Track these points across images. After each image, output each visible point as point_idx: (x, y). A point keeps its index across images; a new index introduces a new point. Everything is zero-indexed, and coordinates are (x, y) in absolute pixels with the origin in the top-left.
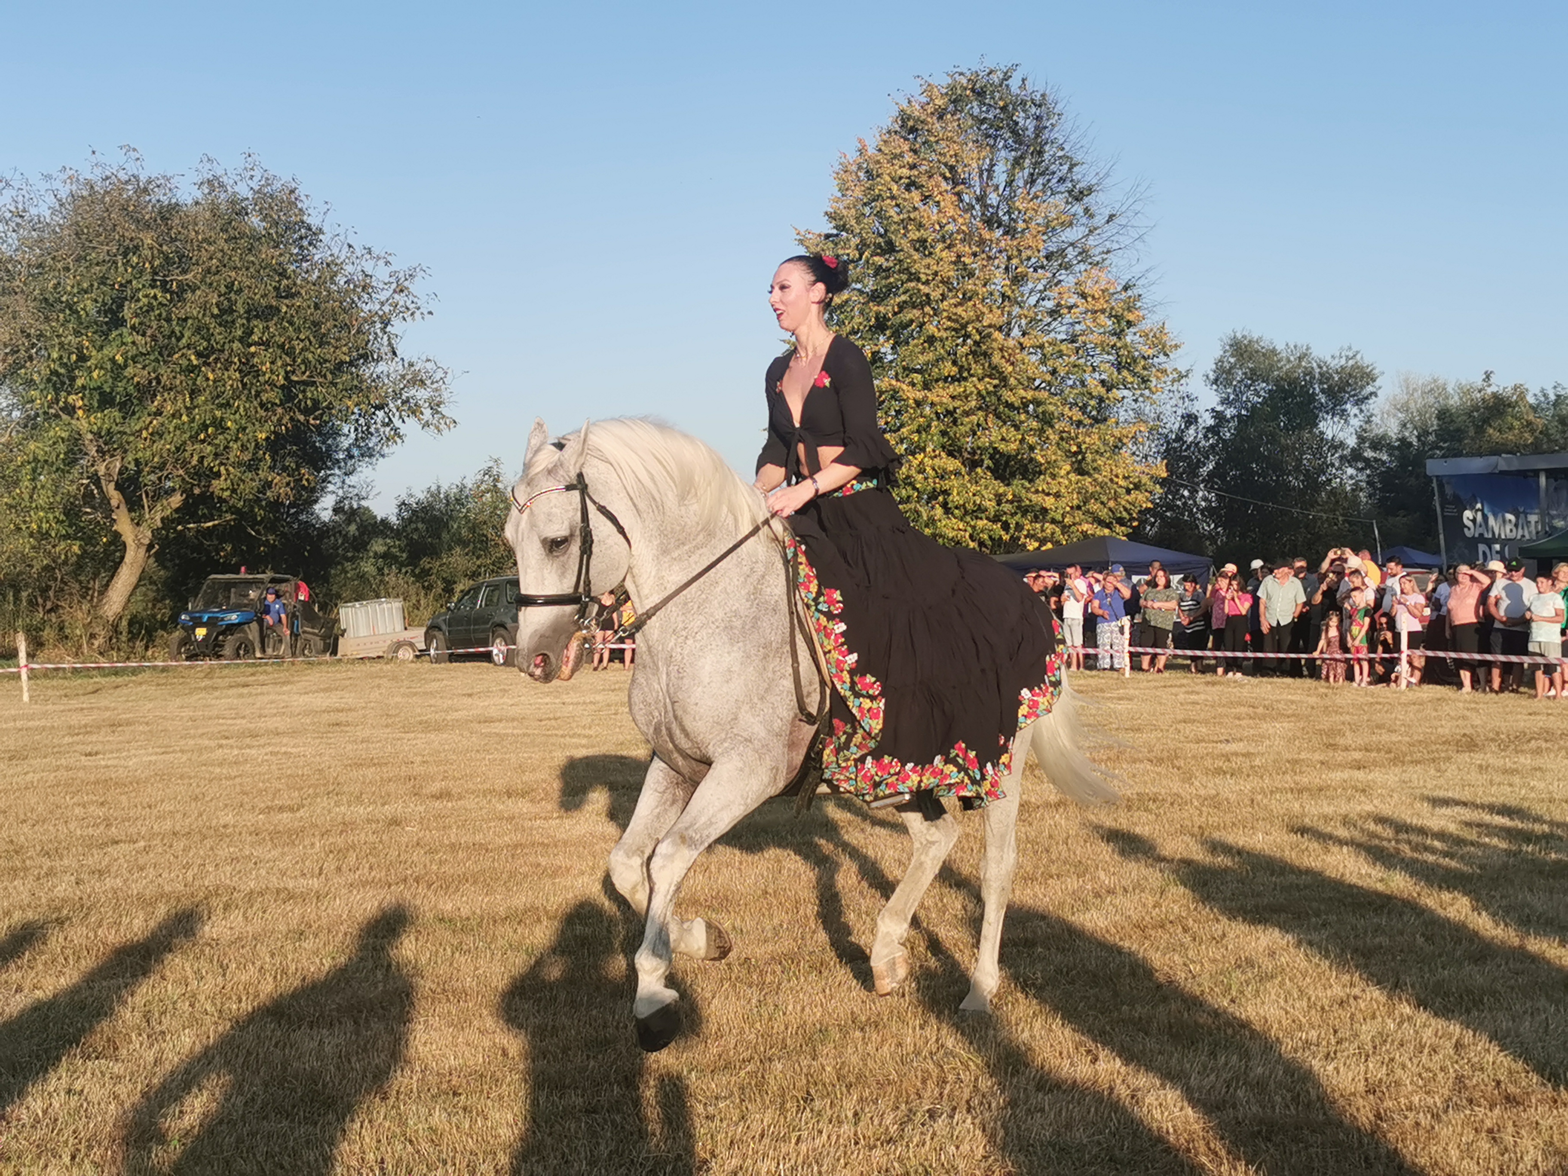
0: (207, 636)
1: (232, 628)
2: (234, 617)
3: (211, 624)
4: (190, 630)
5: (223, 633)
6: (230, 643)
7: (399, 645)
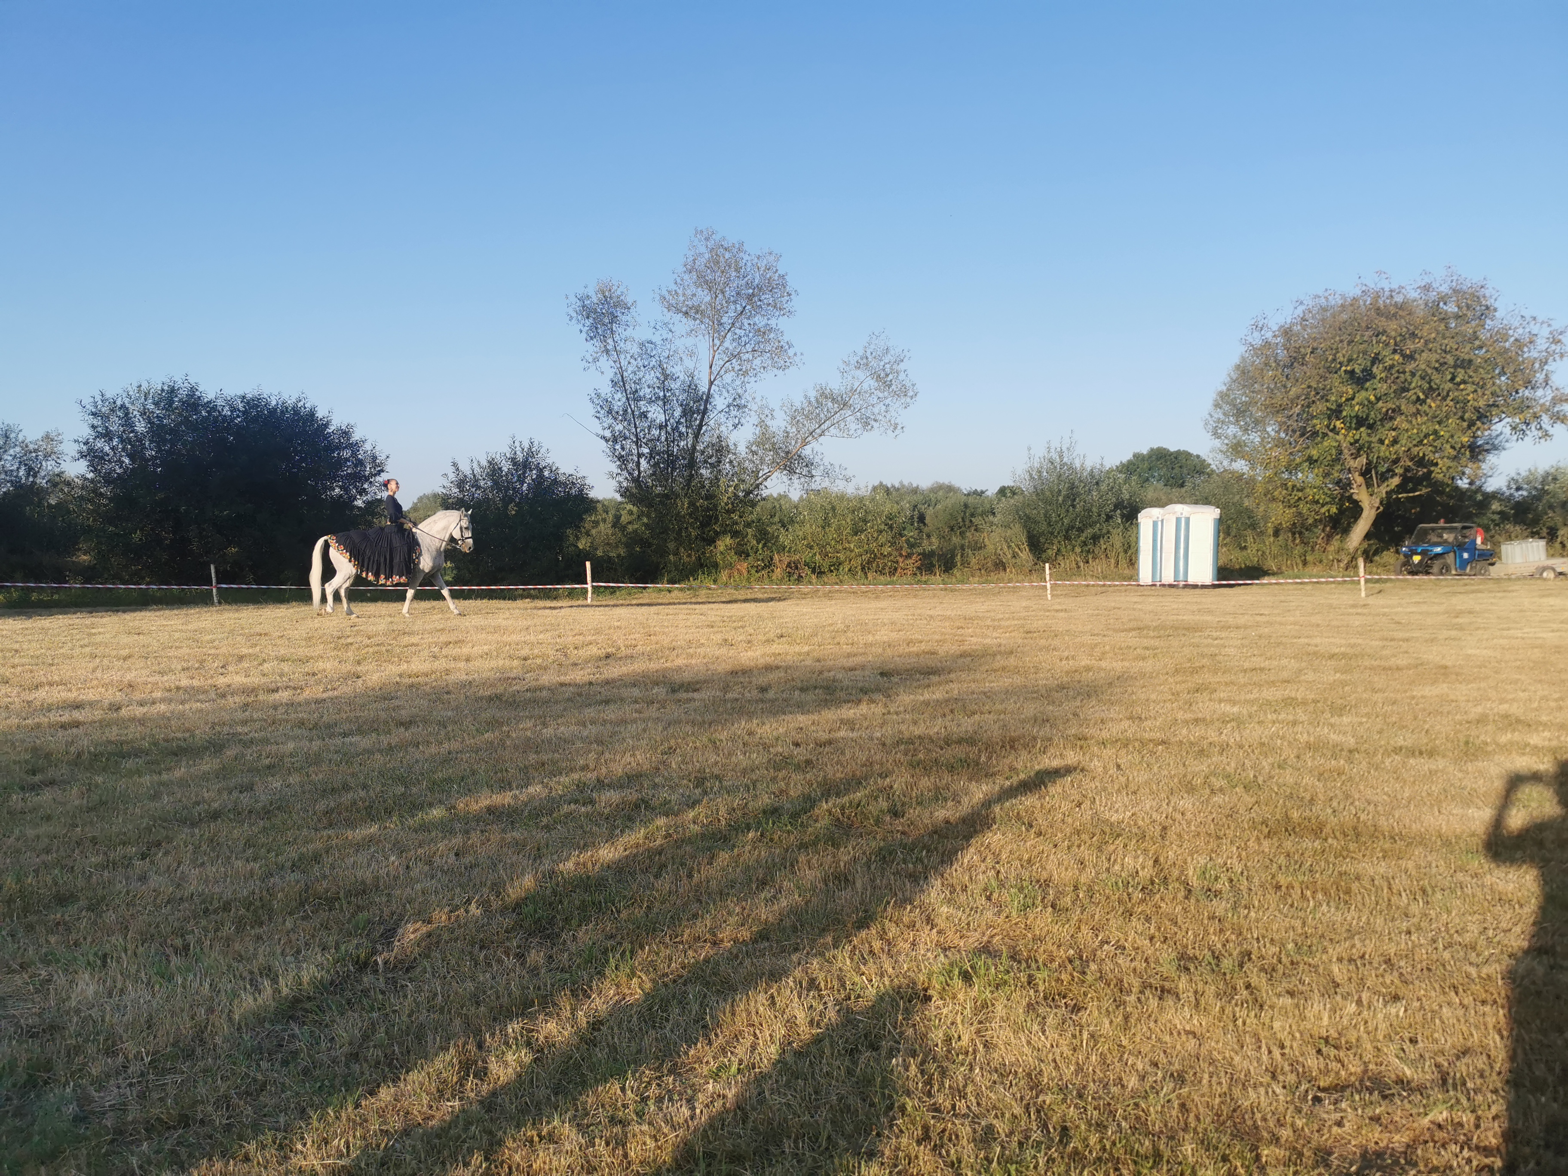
0: (1421, 562)
1: (1438, 556)
2: (1439, 550)
3: (1423, 553)
4: (1408, 557)
5: (1431, 559)
6: (1436, 566)
7: (1544, 569)
